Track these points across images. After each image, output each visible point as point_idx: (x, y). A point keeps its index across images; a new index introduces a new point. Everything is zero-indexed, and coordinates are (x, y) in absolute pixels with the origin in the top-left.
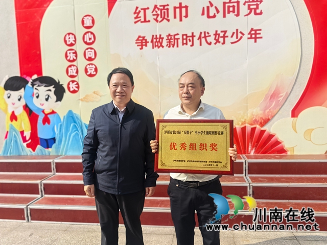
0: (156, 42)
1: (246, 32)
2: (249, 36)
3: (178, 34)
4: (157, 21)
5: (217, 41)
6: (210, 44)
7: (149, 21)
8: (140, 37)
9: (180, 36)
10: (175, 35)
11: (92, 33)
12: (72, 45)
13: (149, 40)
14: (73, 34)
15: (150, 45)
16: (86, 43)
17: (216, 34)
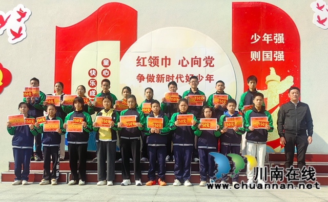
0: (150, 78)
1: (205, 76)
2: (206, 79)
3: (164, 75)
4: (151, 66)
5: (187, 80)
6: (183, 82)
7: (146, 66)
8: (139, 74)
9: (165, 76)
10: (162, 75)
11: (108, 70)
12: (94, 76)
13: (146, 77)
14: (95, 70)
15: (146, 80)
16: (103, 76)
17: (187, 76)
